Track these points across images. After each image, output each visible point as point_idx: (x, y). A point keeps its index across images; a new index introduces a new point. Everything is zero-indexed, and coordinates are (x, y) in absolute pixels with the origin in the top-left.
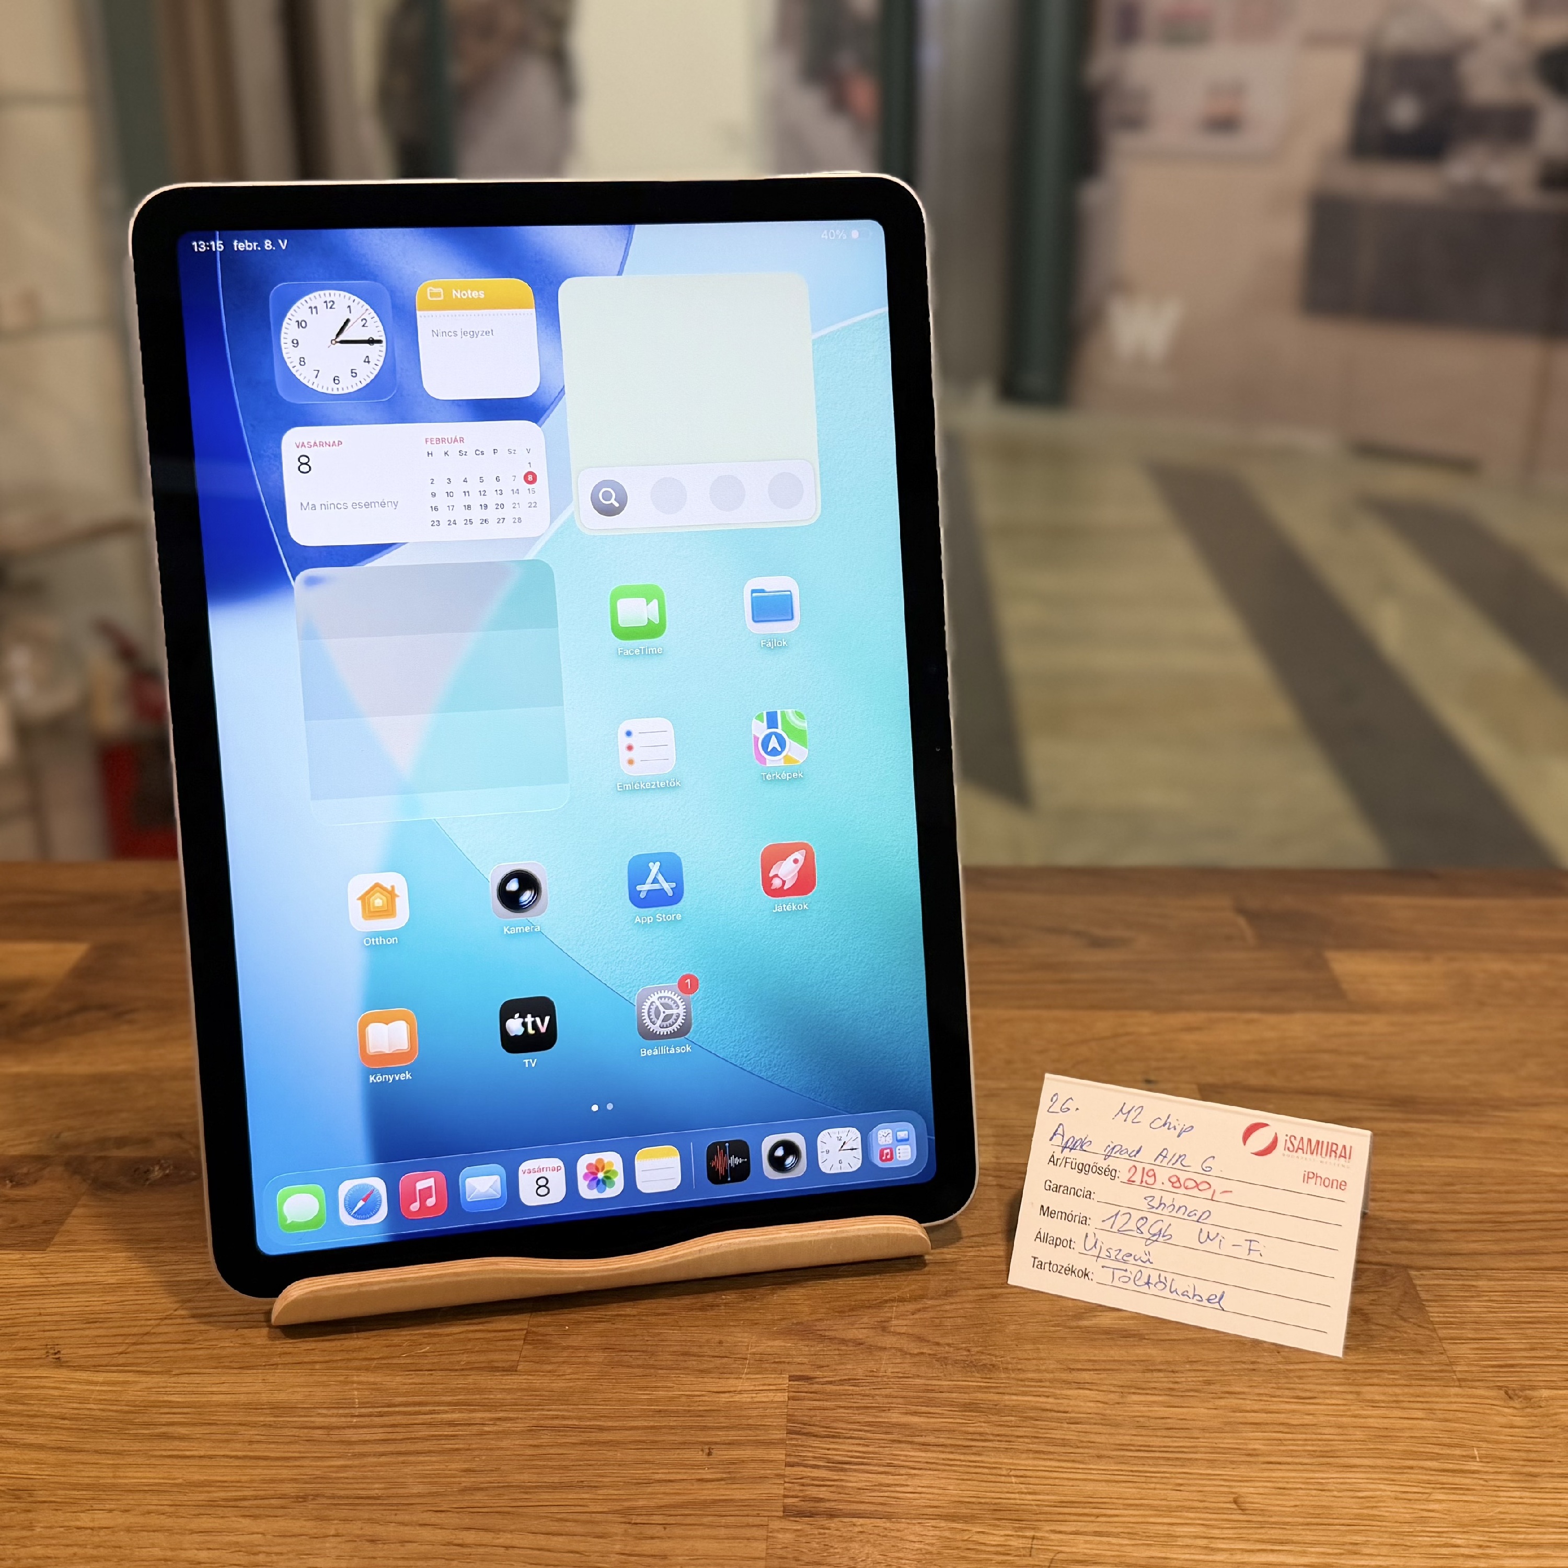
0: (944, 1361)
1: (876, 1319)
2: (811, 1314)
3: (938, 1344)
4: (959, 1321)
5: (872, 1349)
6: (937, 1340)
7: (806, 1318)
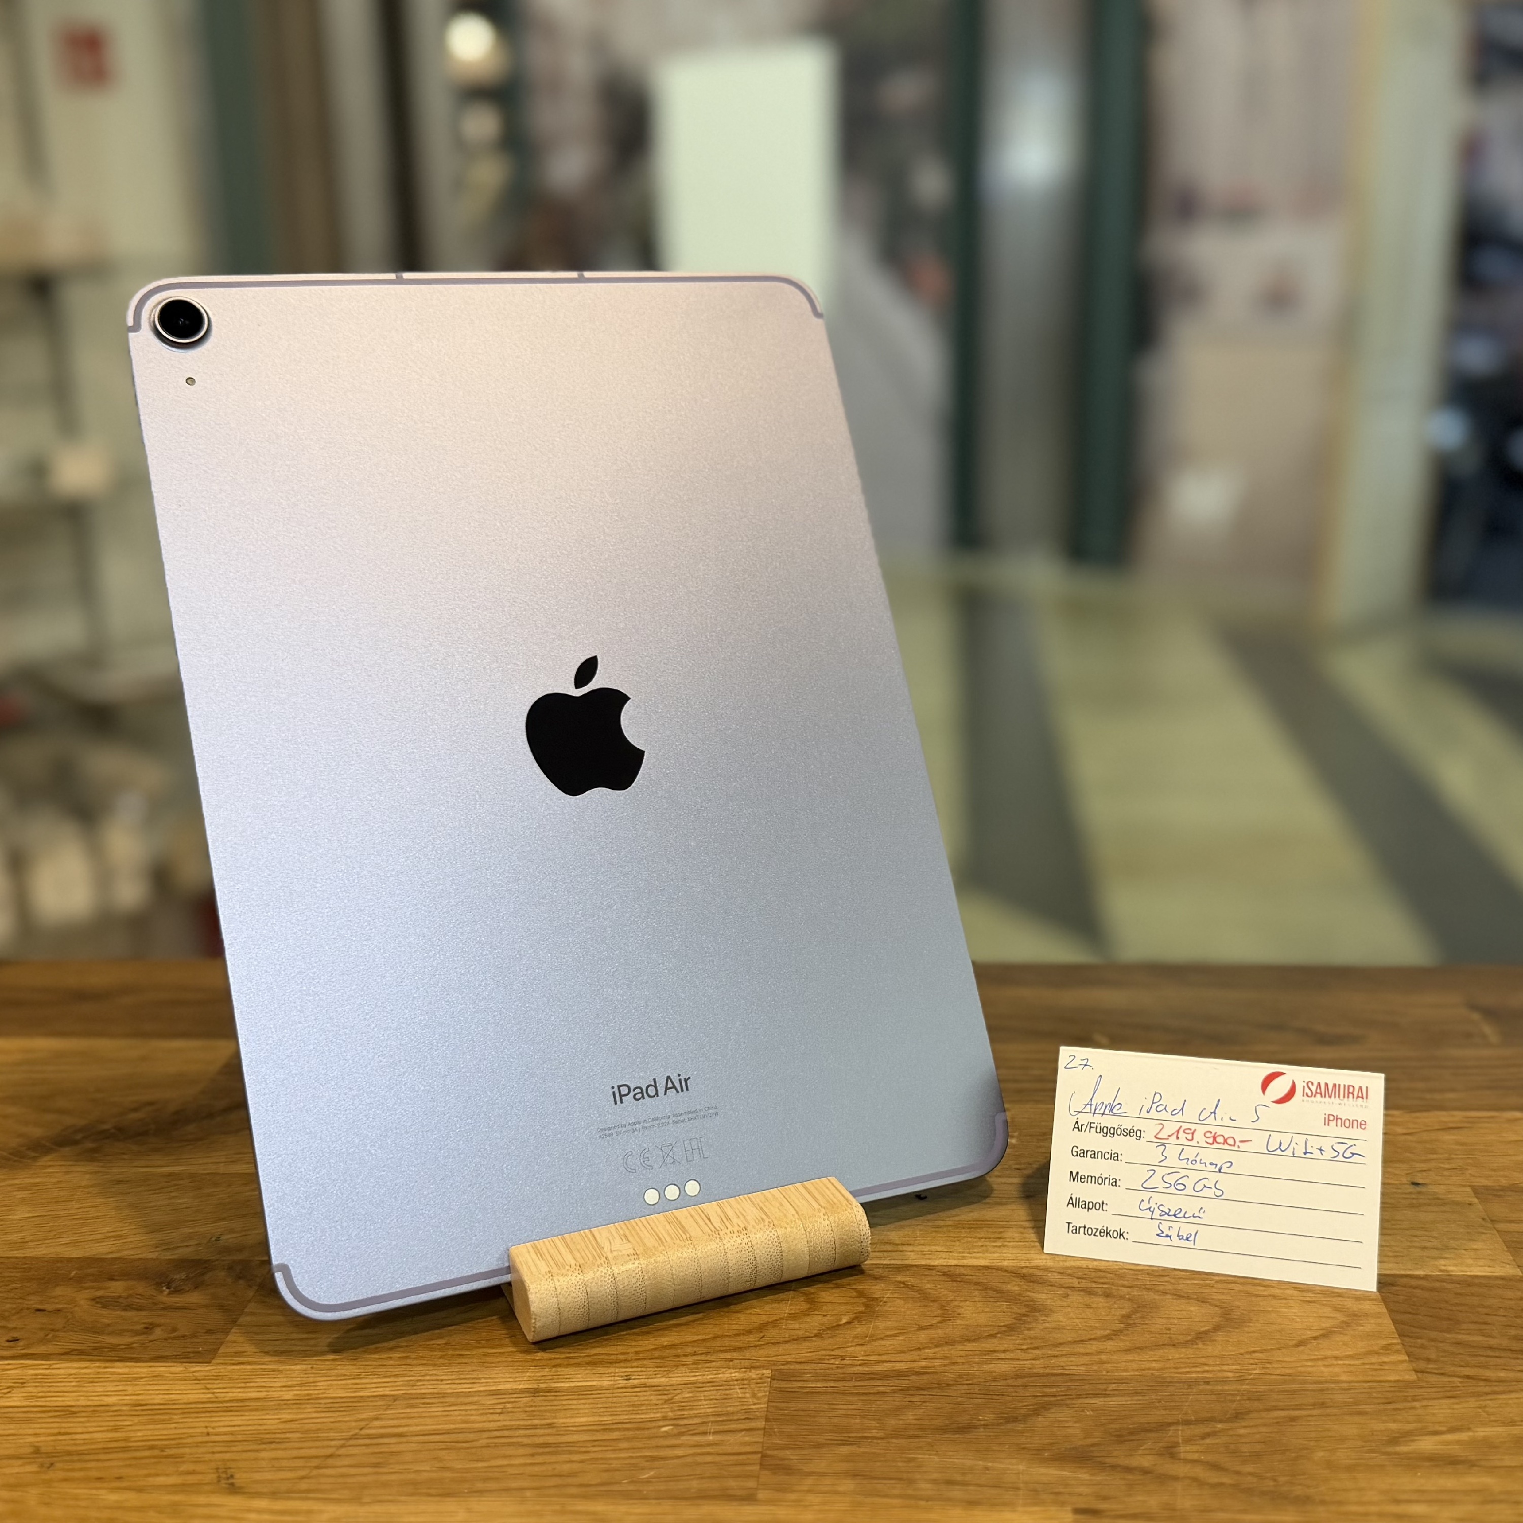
0: (1249, 1491)
1: (1161, 1445)
2: (1085, 1438)
3: (1238, 1473)
4: (1258, 1447)
5: (1164, 1479)
6: (1238, 1468)
7: (1080, 1443)
